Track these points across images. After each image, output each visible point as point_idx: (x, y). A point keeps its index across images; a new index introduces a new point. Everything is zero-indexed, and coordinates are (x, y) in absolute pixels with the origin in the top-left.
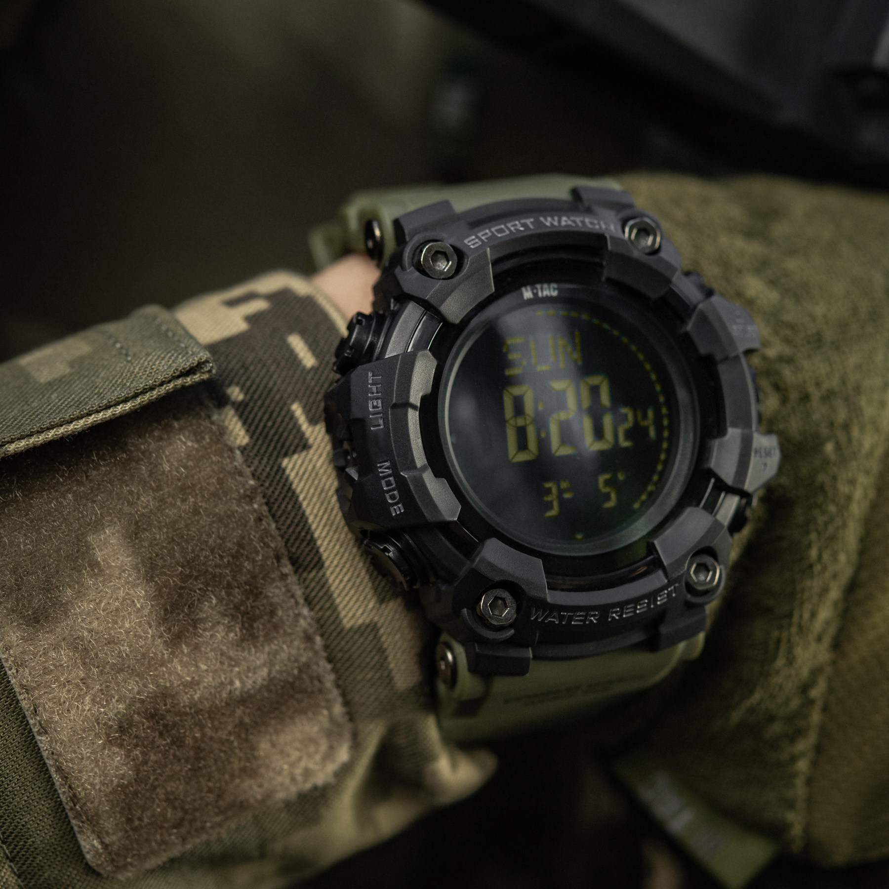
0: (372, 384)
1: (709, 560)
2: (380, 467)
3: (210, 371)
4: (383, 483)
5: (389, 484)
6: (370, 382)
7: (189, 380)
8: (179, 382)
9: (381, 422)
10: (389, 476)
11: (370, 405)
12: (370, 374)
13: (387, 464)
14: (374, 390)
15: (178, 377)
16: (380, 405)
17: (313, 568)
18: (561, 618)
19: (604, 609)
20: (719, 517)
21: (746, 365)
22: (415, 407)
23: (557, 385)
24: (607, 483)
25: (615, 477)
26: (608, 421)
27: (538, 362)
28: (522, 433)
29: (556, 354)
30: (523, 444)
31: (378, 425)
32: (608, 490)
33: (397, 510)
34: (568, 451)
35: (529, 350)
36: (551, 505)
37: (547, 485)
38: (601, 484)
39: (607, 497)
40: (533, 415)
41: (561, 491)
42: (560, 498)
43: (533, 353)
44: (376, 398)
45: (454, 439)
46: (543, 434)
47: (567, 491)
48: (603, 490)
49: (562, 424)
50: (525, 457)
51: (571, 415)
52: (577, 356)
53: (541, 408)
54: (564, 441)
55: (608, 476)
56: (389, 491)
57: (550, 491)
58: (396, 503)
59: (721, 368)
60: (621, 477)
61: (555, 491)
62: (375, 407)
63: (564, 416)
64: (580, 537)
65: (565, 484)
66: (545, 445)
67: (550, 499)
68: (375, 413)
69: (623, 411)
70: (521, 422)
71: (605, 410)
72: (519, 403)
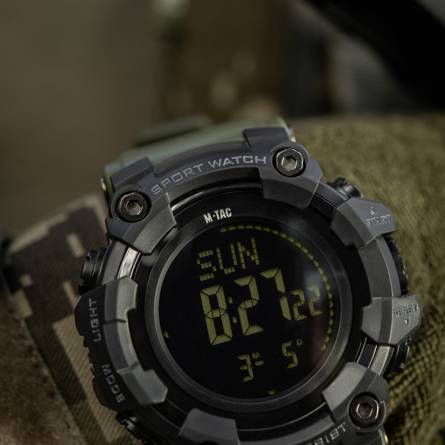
0: (92, 307)
1: (370, 400)
2: (104, 368)
4: (108, 379)
5: (111, 380)
6: (90, 306)
9: (99, 335)
10: (110, 374)
11: (92, 324)
12: (90, 300)
13: (108, 366)
14: (93, 312)
16: (97, 323)
20: (373, 369)
21: (383, 246)
22: (124, 321)
23: (242, 282)
24: (288, 349)
25: (294, 343)
26: (284, 303)
27: (225, 267)
28: (218, 322)
29: (238, 259)
30: (220, 331)
31: (98, 338)
32: (290, 355)
33: (120, 398)
34: (256, 330)
35: (217, 259)
36: (246, 373)
37: (242, 358)
38: (284, 351)
39: (291, 360)
40: (225, 307)
41: (253, 361)
42: (253, 366)
43: (220, 261)
44: (95, 318)
45: (167, 336)
46: (235, 321)
47: (258, 360)
48: (286, 355)
49: (249, 311)
50: (222, 340)
51: (255, 303)
52: (255, 258)
53: (231, 301)
54: (251, 323)
55: (289, 344)
56: (112, 385)
57: (244, 362)
58: (119, 394)
59: (361, 252)
60: (299, 343)
61: (249, 362)
62: (95, 324)
63: (249, 304)
64: (272, 393)
65: (256, 356)
66: (236, 328)
67: (245, 368)
68: (95, 329)
69: (296, 293)
70: (216, 314)
71: (280, 295)
72: (213, 301)
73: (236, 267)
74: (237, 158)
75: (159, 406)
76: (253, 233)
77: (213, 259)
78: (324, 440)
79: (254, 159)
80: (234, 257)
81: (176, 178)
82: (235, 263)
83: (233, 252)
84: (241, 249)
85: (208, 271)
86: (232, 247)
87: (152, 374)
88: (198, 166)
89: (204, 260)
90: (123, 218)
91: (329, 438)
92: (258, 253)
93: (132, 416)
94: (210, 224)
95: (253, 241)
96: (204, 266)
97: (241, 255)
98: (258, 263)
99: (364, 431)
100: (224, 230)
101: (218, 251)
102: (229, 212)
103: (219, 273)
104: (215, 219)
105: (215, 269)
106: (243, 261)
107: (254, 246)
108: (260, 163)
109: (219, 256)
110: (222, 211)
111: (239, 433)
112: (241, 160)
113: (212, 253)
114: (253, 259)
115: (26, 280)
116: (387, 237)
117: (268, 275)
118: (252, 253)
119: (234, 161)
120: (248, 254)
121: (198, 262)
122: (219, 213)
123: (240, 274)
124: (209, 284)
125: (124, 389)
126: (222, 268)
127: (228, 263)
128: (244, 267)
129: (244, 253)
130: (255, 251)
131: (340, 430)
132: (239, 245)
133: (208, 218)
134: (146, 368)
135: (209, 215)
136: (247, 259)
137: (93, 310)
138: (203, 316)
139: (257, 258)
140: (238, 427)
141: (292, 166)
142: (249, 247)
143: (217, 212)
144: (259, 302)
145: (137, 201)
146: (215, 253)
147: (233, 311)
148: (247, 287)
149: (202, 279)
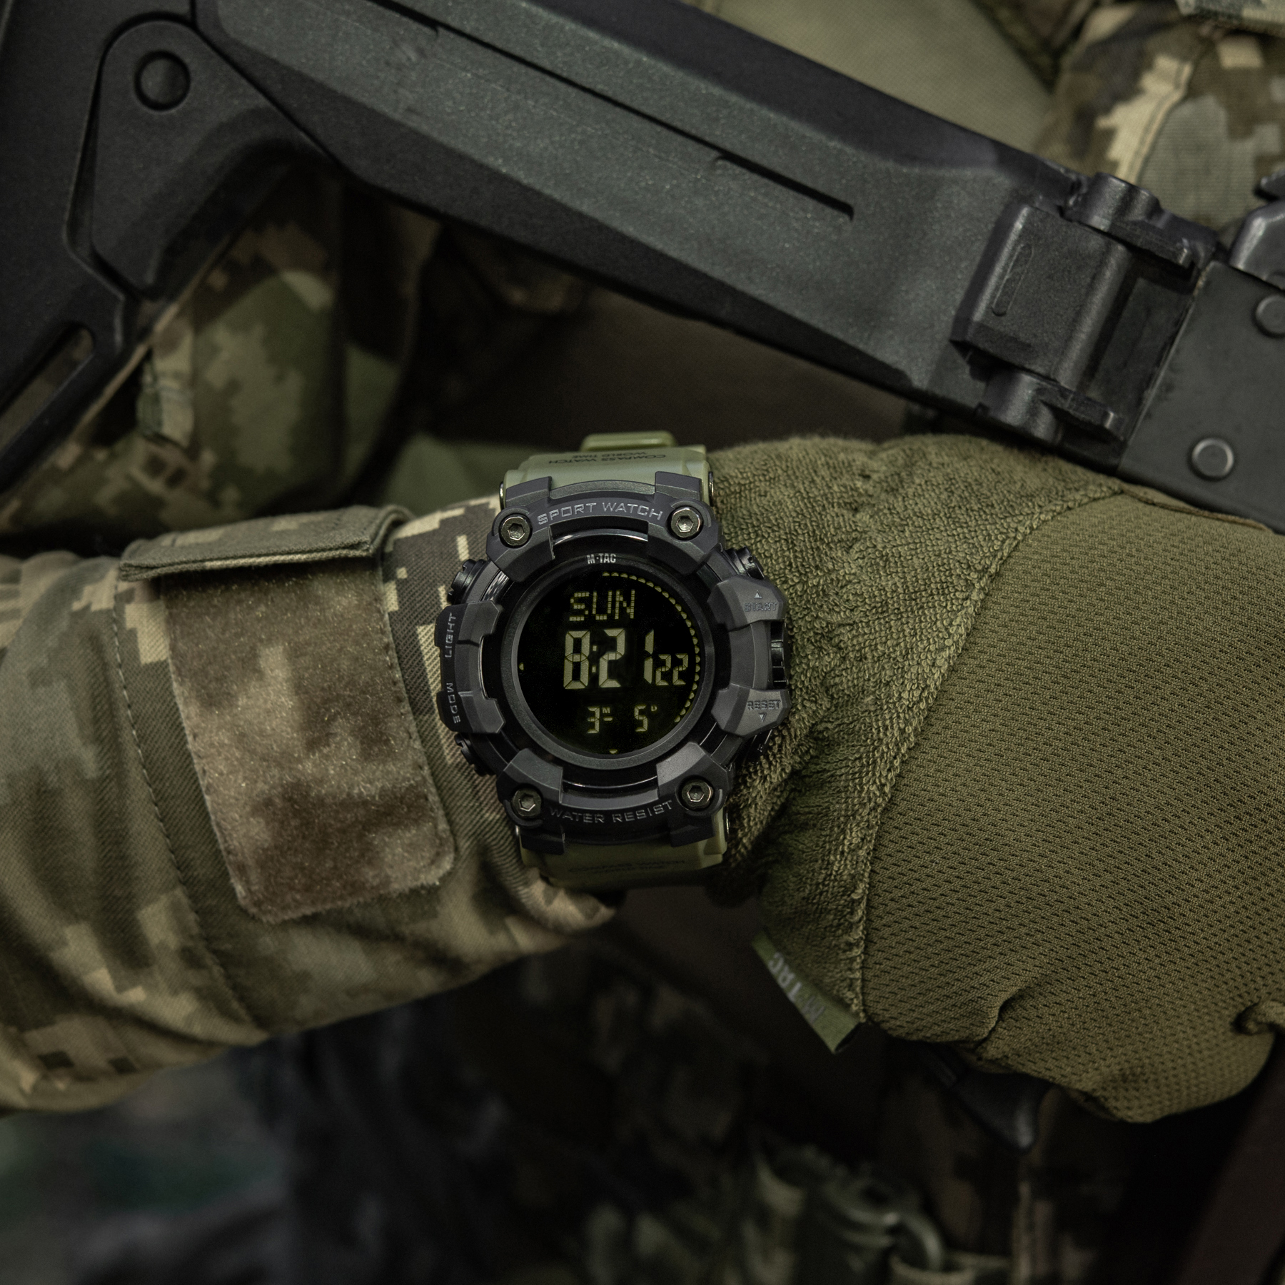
0: (451, 622)
1: (704, 784)
2: (448, 686)
3: (367, 550)
4: (450, 697)
5: (452, 699)
6: (449, 620)
7: (352, 553)
8: (344, 552)
9: (451, 652)
10: (452, 693)
12: (451, 615)
13: (452, 684)
14: (451, 627)
15: (344, 548)
16: (452, 639)
17: (426, 713)
18: (573, 816)
22: (479, 645)
23: (611, 633)
24: (641, 713)
25: (648, 708)
26: (649, 664)
27: (598, 613)
28: (577, 667)
29: (613, 607)
30: (576, 676)
31: (449, 654)
32: (641, 718)
33: (457, 720)
34: (614, 684)
35: (592, 602)
36: (592, 726)
37: (592, 709)
38: (637, 713)
39: (640, 724)
40: (587, 654)
41: (602, 715)
42: (601, 720)
43: (594, 606)
44: (451, 634)
45: (522, 667)
46: (594, 669)
47: (607, 715)
48: (637, 718)
49: (610, 663)
50: (577, 686)
51: (619, 657)
52: (630, 611)
53: (595, 648)
54: (610, 676)
55: (642, 707)
56: (453, 704)
57: (593, 714)
58: (456, 715)
59: (731, 633)
60: (654, 709)
61: (598, 715)
62: (449, 640)
63: (612, 656)
64: (613, 752)
65: (607, 710)
66: (594, 678)
67: (592, 720)
68: (449, 645)
69: (662, 657)
70: (577, 658)
71: (647, 655)
72: (578, 644)
73: (609, 616)
74: (632, 507)
75: (493, 737)
76: (636, 585)
77: (588, 602)
78: (647, 813)
79: (649, 512)
80: (610, 606)
81: (565, 512)
82: (609, 612)
83: (610, 599)
84: (619, 598)
85: (580, 613)
87: (493, 703)
88: (591, 505)
89: (580, 601)
91: (653, 811)
92: (635, 607)
93: (467, 739)
94: (592, 565)
95: (633, 592)
96: (577, 607)
97: (617, 605)
98: (632, 617)
99: (693, 813)
100: (606, 574)
101: (595, 594)
102: (614, 558)
103: (590, 618)
104: (597, 561)
105: (587, 613)
106: (617, 611)
107: (633, 598)
108: (654, 518)
109: (595, 600)
110: (607, 555)
111: (564, 784)
112: (636, 508)
113: (588, 595)
114: (628, 611)
115: (402, 573)
118: (629, 605)
119: (629, 508)
120: (625, 605)
121: (572, 601)
122: (603, 557)
123: (612, 624)
124: (577, 626)
125: (461, 712)
126: (594, 612)
127: (601, 610)
128: (617, 617)
129: (621, 603)
130: (633, 604)
131: (665, 807)
132: (618, 593)
133: (591, 559)
134: (490, 695)
135: (592, 556)
136: (622, 610)
137: (451, 625)
138: (563, 657)
139: (632, 610)
140: (564, 777)
141: (686, 528)
142: (627, 599)
143: (601, 555)
144: (624, 657)
145: (520, 526)
146: (591, 596)
147: (594, 659)
148: (614, 640)
149: (571, 619)
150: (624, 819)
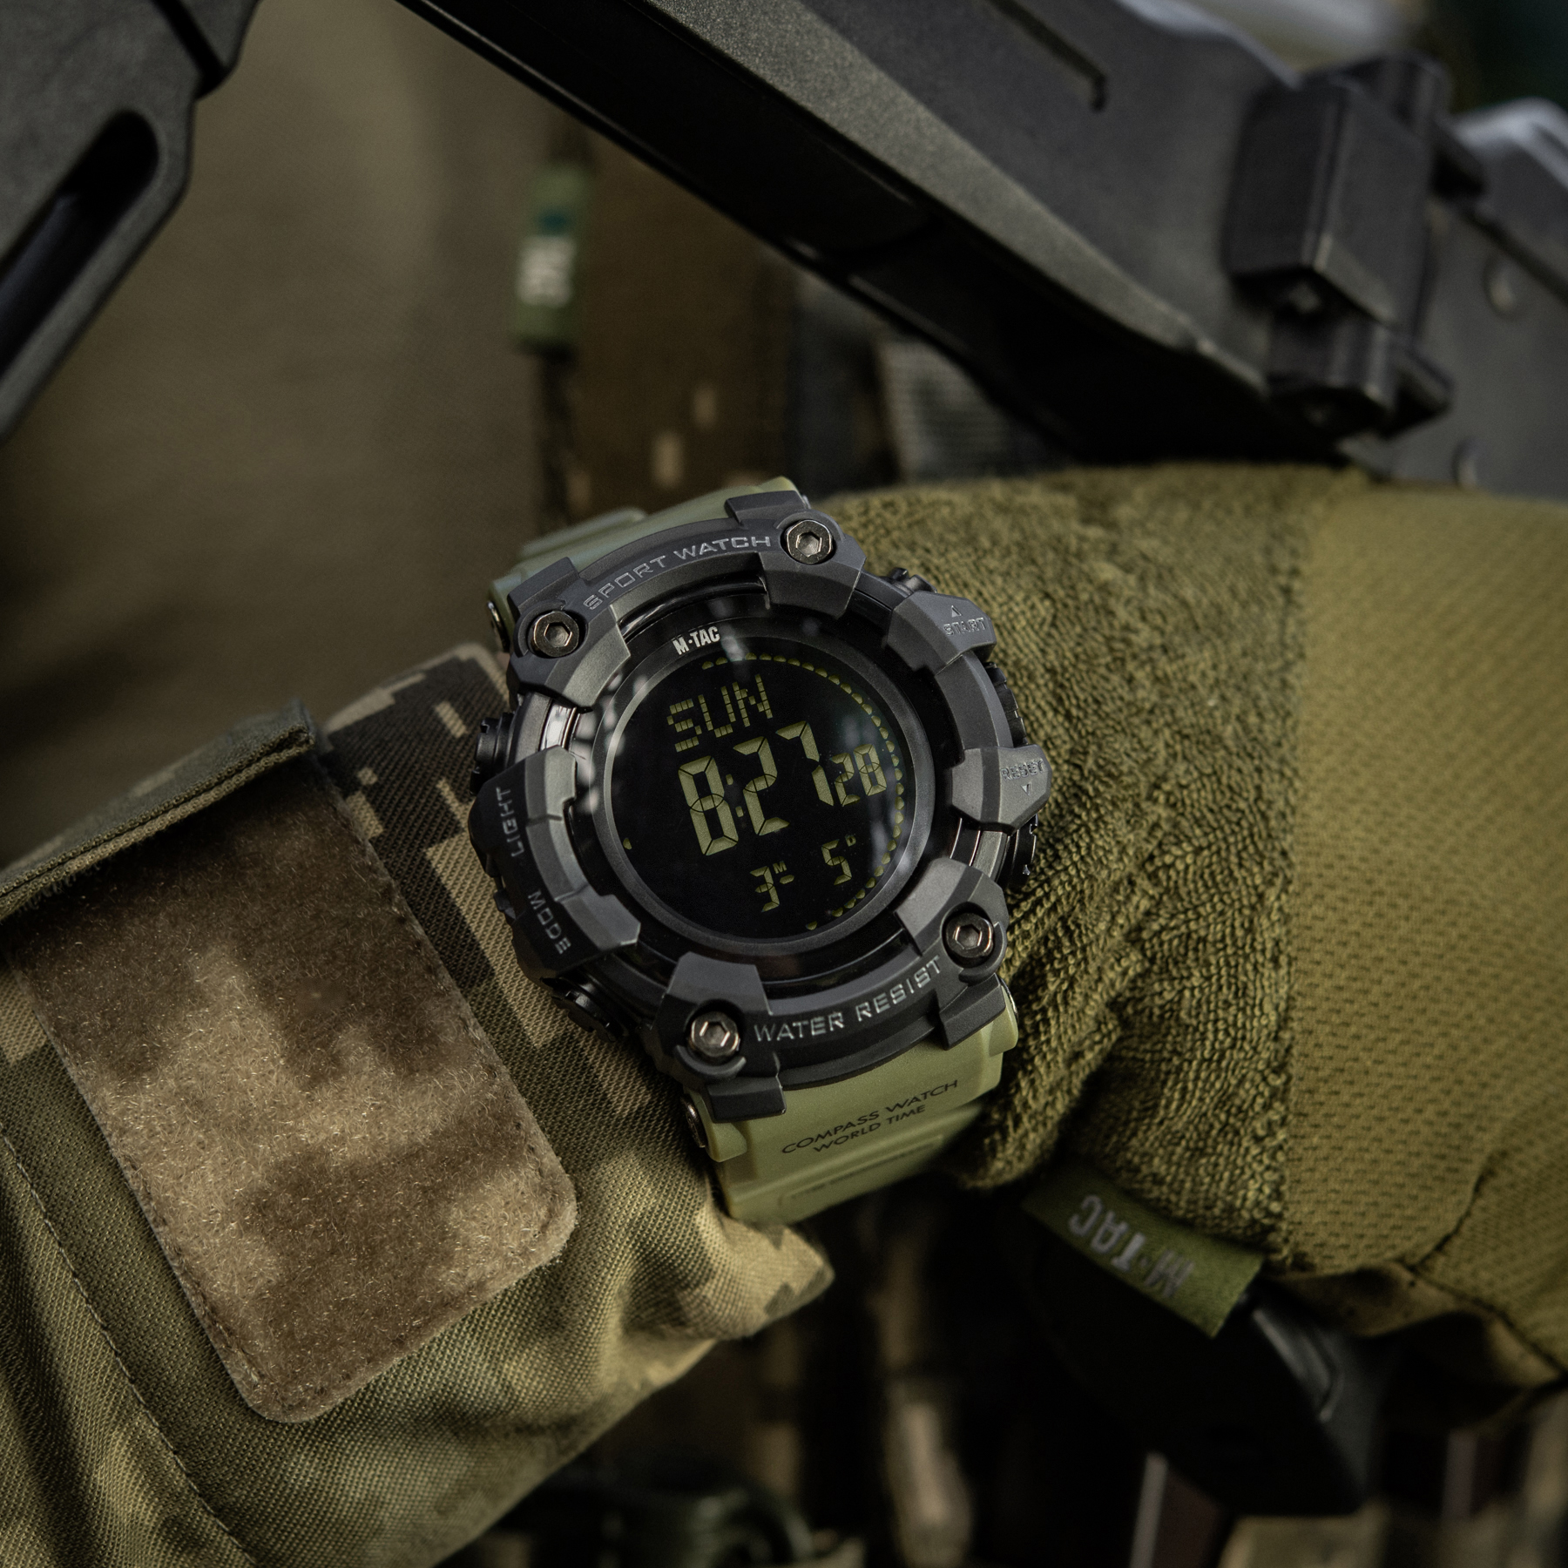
0: (503, 801)
1: (976, 919)
2: (533, 899)
3: (307, 742)
4: (540, 917)
5: (546, 916)
6: (499, 798)
7: (282, 756)
8: (271, 759)
9: (520, 844)
10: (544, 907)
11: (505, 827)
12: (498, 790)
13: (538, 893)
14: (506, 808)
15: (269, 754)
16: (515, 825)
17: (482, 980)
18: (795, 1031)
19: (847, 1010)
20: (977, 865)
21: (975, 668)
22: (557, 818)
23: (746, 749)
24: (833, 854)
25: (842, 844)
26: (820, 779)
27: (716, 726)
28: (712, 817)
29: (737, 711)
30: (716, 832)
31: (518, 849)
32: (837, 863)
33: (563, 946)
34: (776, 826)
35: (701, 714)
36: (767, 898)
37: (757, 874)
38: (827, 857)
39: (838, 871)
40: (722, 792)
41: (776, 877)
42: (777, 885)
43: (707, 717)
44: (510, 817)
45: (628, 846)
46: (740, 814)
47: (784, 874)
48: (830, 863)
49: (761, 795)
50: (721, 846)
51: (771, 783)
52: (765, 707)
53: (730, 782)
54: (768, 815)
55: (833, 846)
56: (548, 926)
57: (762, 880)
58: (560, 939)
59: (941, 680)
60: (851, 842)
61: (769, 879)
62: (510, 828)
63: (761, 785)
64: (812, 928)
65: (780, 868)
66: (743, 825)
67: (764, 890)
68: (512, 836)
69: (837, 761)
70: (708, 805)
71: (812, 765)
72: (701, 783)
73: (733, 725)
74: (721, 542)
75: (628, 952)
76: (758, 667)
77: (695, 715)
78: (906, 989)
79: (749, 541)
80: (730, 709)
81: (622, 582)
82: (733, 719)
83: (727, 700)
84: (740, 695)
85: (689, 734)
86: (725, 692)
87: (613, 901)
88: (658, 560)
89: (679, 718)
90: (540, 654)
91: (914, 984)
92: (769, 699)
93: (584, 983)
94: (686, 655)
95: (759, 680)
96: (681, 727)
97: (741, 705)
98: (770, 715)
99: (971, 973)
100: (708, 666)
101: (702, 701)
102: (715, 633)
103: (707, 737)
104: (692, 646)
105: (699, 732)
106: (744, 714)
107: (761, 689)
108: (762, 547)
109: (704, 708)
110: (702, 632)
111: (765, 987)
112: (728, 544)
113: (691, 705)
114: (761, 709)
115: (367, 776)
116: (982, 653)
117: (789, 734)
118: (759, 700)
119: (717, 546)
120: (753, 702)
121: (671, 722)
122: (698, 636)
123: (742, 735)
124: (691, 756)
125: (570, 927)
126: (710, 728)
127: (721, 720)
128: (747, 724)
129: (746, 701)
130: (764, 696)
131: (930, 971)
132: (736, 688)
133: (681, 646)
134: (602, 892)
135: (681, 640)
136: (752, 710)
137: (505, 806)
138: (687, 809)
139: (767, 707)
140: (763, 977)
141: (814, 548)
142: (754, 692)
143: (694, 635)
144: (779, 780)
145: (561, 624)
146: (697, 704)
147: (735, 800)
148: (755, 757)
149: (679, 748)
150: (873, 1011)
